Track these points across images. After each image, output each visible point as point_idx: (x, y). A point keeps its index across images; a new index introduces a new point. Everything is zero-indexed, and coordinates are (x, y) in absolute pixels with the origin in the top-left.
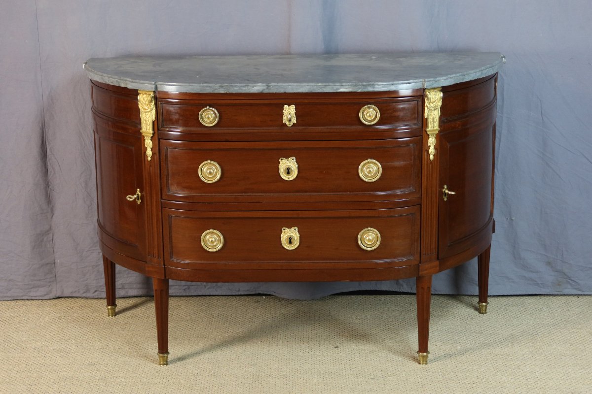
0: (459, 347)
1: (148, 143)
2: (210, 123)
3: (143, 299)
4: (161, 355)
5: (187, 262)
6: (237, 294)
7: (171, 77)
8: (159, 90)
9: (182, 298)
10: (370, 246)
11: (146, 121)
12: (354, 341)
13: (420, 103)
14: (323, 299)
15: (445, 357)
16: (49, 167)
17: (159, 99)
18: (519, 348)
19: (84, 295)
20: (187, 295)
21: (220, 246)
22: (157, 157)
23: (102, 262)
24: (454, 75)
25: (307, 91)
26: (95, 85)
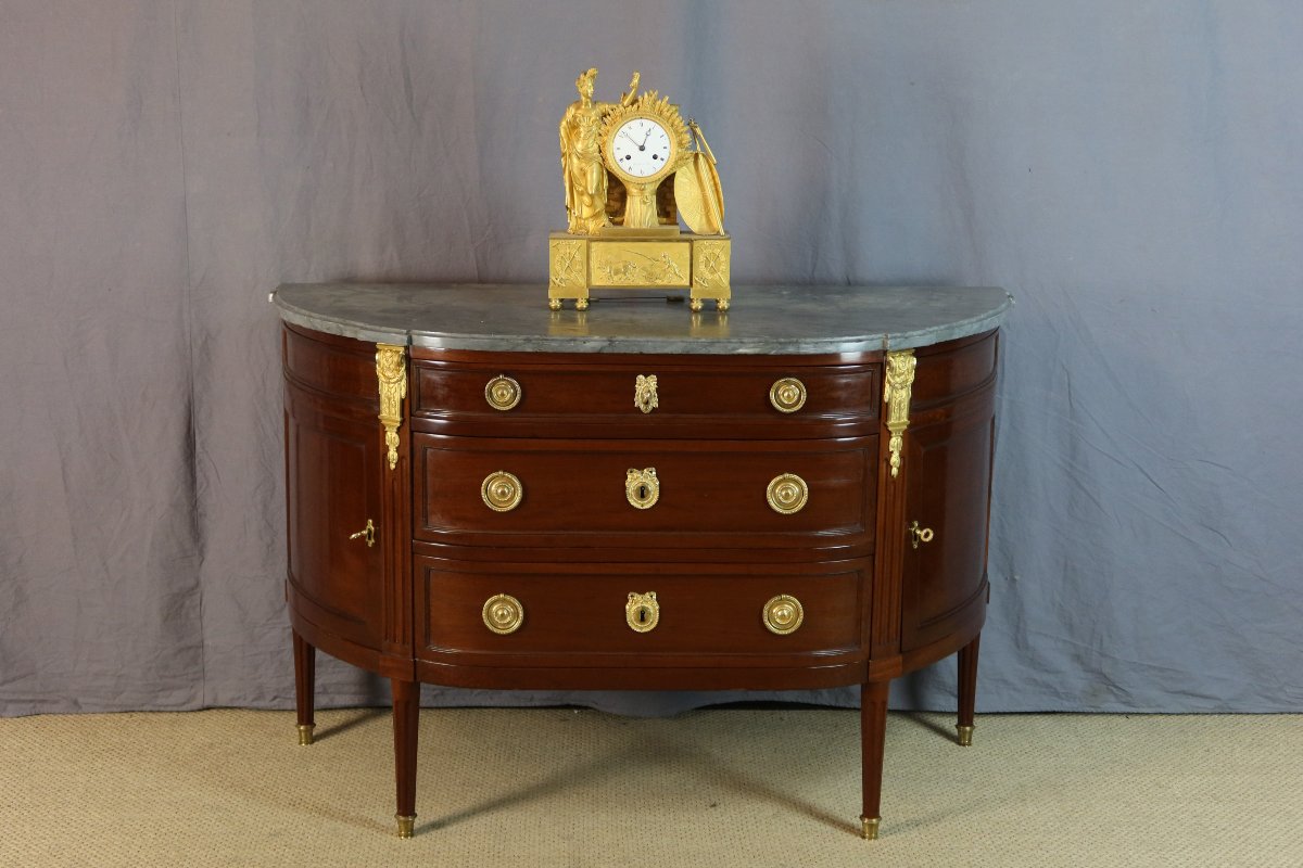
0: (930, 808)
1: (392, 438)
2: (507, 404)
3: (360, 712)
4: (402, 818)
5: (454, 651)
6: (529, 704)
7: (434, 323)
8: (414, 343)
9: (430, 711)
10: (784, 627)
11: (389, 399)
12: (744, 795)
13: (877, 375)
14: (679, 716)
15: (908, 825)
16: (199, 475)
17: (413, 361)
18: (1036, 810)
19: (255, 704)
20: (440, 705)
21: (516, 625)
22: (407, 463)
23: (290, 645)
24: (936, 328)
25: (680, 352)
26: (291, 330)
